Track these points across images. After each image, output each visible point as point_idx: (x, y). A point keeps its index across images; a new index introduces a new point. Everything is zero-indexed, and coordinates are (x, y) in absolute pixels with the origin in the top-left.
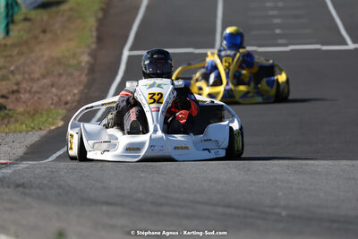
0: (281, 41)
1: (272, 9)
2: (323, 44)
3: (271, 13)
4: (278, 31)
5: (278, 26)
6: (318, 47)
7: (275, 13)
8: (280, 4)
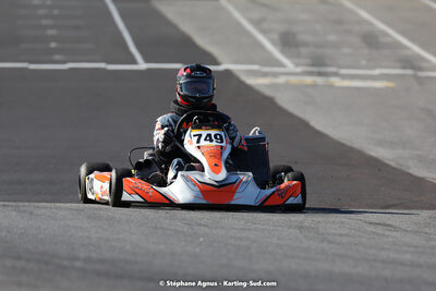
0: (57, 57)
1: (46, 17)
2: (109, 63)
3: (44, 22)
4: (53, 45)
5: (53, 38)
6: (102, 65)
7: (49, 22)
8: (56, 12)
